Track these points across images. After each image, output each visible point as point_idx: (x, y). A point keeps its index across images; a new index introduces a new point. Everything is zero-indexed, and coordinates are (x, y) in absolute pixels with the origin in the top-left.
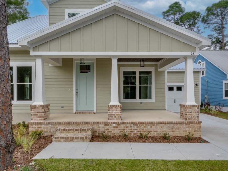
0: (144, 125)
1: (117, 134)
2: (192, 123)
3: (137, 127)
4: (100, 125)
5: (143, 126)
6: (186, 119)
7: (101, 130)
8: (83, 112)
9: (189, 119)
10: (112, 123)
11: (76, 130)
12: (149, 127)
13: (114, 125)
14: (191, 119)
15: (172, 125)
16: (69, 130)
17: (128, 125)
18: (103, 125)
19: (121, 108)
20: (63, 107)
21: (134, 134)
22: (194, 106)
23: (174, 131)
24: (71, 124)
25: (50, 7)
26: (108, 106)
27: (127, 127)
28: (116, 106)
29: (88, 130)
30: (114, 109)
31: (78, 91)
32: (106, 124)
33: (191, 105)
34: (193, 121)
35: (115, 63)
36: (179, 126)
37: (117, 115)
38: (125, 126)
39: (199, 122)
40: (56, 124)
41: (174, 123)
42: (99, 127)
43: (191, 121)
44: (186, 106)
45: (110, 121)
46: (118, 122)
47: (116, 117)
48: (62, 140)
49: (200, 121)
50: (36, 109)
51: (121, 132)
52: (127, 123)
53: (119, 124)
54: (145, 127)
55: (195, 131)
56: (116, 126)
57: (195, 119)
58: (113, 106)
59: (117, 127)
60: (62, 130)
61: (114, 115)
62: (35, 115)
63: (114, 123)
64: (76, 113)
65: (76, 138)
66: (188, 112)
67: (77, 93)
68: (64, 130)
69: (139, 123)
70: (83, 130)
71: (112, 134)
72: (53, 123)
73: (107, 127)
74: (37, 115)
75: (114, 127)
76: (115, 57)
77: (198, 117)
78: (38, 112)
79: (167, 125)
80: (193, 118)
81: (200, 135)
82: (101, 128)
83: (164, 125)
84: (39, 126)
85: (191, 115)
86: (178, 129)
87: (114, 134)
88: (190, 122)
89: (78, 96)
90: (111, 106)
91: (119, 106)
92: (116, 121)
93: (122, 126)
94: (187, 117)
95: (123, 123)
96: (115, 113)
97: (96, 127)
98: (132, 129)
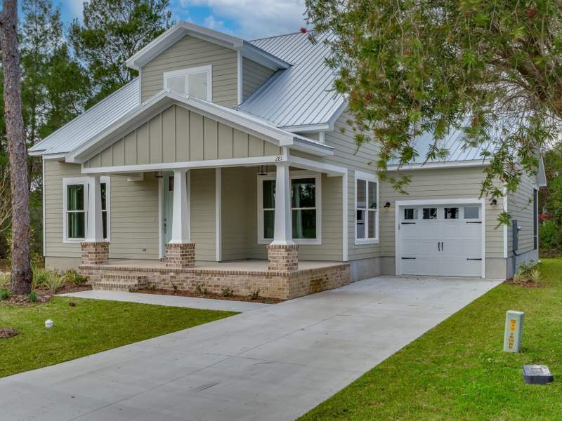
0: (209, 276)
4: (155, 273)
5: (207, 278)
7: (157, 280)
9: (272, 268)
10: (169, 271)
12: (216, 278)
13: (172, 274)
14: (276, 269)
17: (188, 275)
18: (158, 274)
20: (145, 250)
22: (280, 247)
26: (168, 245)
28: (178, 246)
29: (134, 278)
30: (173, 249)
31: (166, 222)
32: (163, 272)
36: (256, 278)
37: (177, 259)
39: (285, 274)
40: (106, 269)
42: (154, 276)
43: (276, 271)
45: (169, 268)
47: (175, 262)
50: (87, 248)
56: (174, 275)
57: (282, 269)
58: (174, 245)
59: (175, 277)
60: (107, 276)
61: (174, 258)
62: (86, 256)
63: (171, 271)
66: (272, 257)
68: (109, 276)
70: (129, 278)
73: (164, 277)
74: (88, 256)
75: (171, 277)
76: (178, 169)
77: (286, 265)
78: (89, 253)
79: (241, 277)
80: (279, 267)
82: (156, 278)
83: (235, 277)
85: (276, 261)
88: (274, 273)
90: (171, 245)
91: (180, 245)
92: (174, 268)
94: (270, 265)
96: (174, 255)
97: (150, 276)
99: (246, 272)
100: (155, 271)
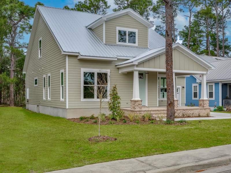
6: (204, 107)
20: (127, 103)
25: (106, 24)
38: (180, 111)
39: (209, 108)
44: (204, 100)
50: (138, 102)
54: (188, 111)
62: (137, 106)
74: (138, 106)
78: (139, 104)
84: (140, 112)
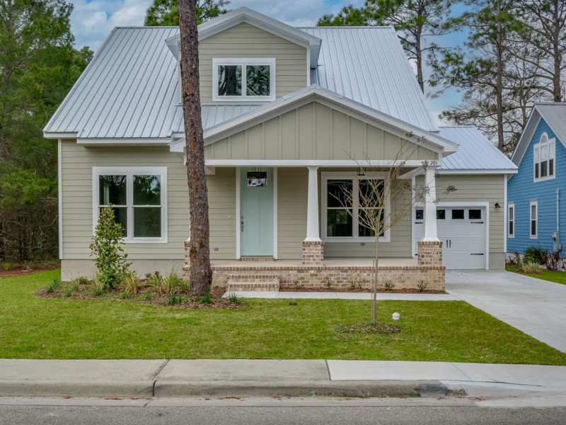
0: (358, 272)
1: (316, 285)
2: (431, 269)
3: (347, 275)
4: (291, 272)
5: (356, 274)
6: (423, 263)
7: (293, 279)
8: (253, 258)
9: (427, 263)
10: (309, 269)
11: (257, 277)
12: (365, 274)
13: (312, 272)
14: (430, 263)
15: (401, 272)
16: (246, 277)
17: (332, 272)
18: (295, 272)
19: (322, 245)
20: (217, 250)
21: (343, 285)
22: (434, 243)
23: (403, 282)
24: (248, 270)
26: (304, 243)
27: (331, 275)
28: (316, 243)
29: (274, 277)
30: (312, 247)
31: (244, 220)
32: (300, 270)
33: (430, 243)
34: (432, 265)
35: (313, 177)
36: (410, 273)
37: (317, 256)
38: (329, 273)
39: (441, 268)
40: (224, 269)
41: (404, 269)
42: (289, 275)
43: (429, 266)
44: (423, 243)
45: (306, 266)
46: (319, 268)
47: (314, 260)
48: (240, 289)
49: (443, 266)
51: (322, 282)
52: (332, 269)
53: (319, 270)
54: (358, 275)
55: (435, 281)
56: (315, 273)
57: (435, 263)
58: (311, 243)
59: (316, 275)
60: (236, 277)
61: (313, 256)
63: (312, 269)
64: (240, 260)
65: (259, 286)
66: (426, 253)
67: (242, 223)
68: (239, 277)
69: (349, 268)
70: (267, 277)
71: (310, 285)
72: (220, 268)
73: (302, 275)
75: (312, 275)
76: (313, 167)
77: (440, 260)
79: (393, 272)
80: (433, 261)
81: (443, 288)
82: (293, 277)
83: (387, 272)
85: (430, 256)
86: (409, 278)
87: (312, 285)
88: (427, 267)
89: (244, 230)
90: (307, 243)
91: (319, 243)
92: (314, 266)
93: (325, 274)
94: (424, 260)
95: (326, 268)
96: (313, 253)
97: (284, 275)
98: (339, 278)
99: (400, 267)
100: (292, 270)
